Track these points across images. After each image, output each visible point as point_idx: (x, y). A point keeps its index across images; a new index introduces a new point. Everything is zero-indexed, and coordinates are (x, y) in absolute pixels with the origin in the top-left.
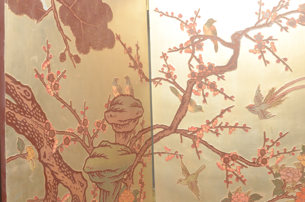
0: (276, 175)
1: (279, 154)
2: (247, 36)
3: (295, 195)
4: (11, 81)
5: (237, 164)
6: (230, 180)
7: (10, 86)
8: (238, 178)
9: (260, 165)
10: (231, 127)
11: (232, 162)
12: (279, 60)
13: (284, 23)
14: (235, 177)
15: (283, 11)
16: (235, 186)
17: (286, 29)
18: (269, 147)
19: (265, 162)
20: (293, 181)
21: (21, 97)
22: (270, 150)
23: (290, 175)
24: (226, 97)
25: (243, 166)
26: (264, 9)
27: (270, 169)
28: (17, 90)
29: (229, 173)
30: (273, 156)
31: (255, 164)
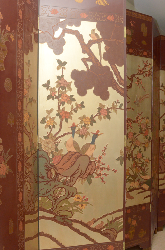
0: (140, 126)
1: (141, 119)
2: (135, 77)
3: (144, 132)
5: (130, 122)
6: (128, 128)
8: (131, 127)
9: (136, 123)
10: (129, 109)
11: (129, 121)
12: (142, 87)
13: (145, 75)
14: (129, 127)
15: (144, 71)
16: (130, 129)
17: (145, 77)
18: (139, 116)
19: (137, 121)
20: (144, 128)
22: (139, 117)
23: (143, 126)
24: (128, 98)
25: (132, 123)
26: (140, 69)
27: (139, 124)
29: (128, 125)
30: (140, 119)
31: (135, 122)
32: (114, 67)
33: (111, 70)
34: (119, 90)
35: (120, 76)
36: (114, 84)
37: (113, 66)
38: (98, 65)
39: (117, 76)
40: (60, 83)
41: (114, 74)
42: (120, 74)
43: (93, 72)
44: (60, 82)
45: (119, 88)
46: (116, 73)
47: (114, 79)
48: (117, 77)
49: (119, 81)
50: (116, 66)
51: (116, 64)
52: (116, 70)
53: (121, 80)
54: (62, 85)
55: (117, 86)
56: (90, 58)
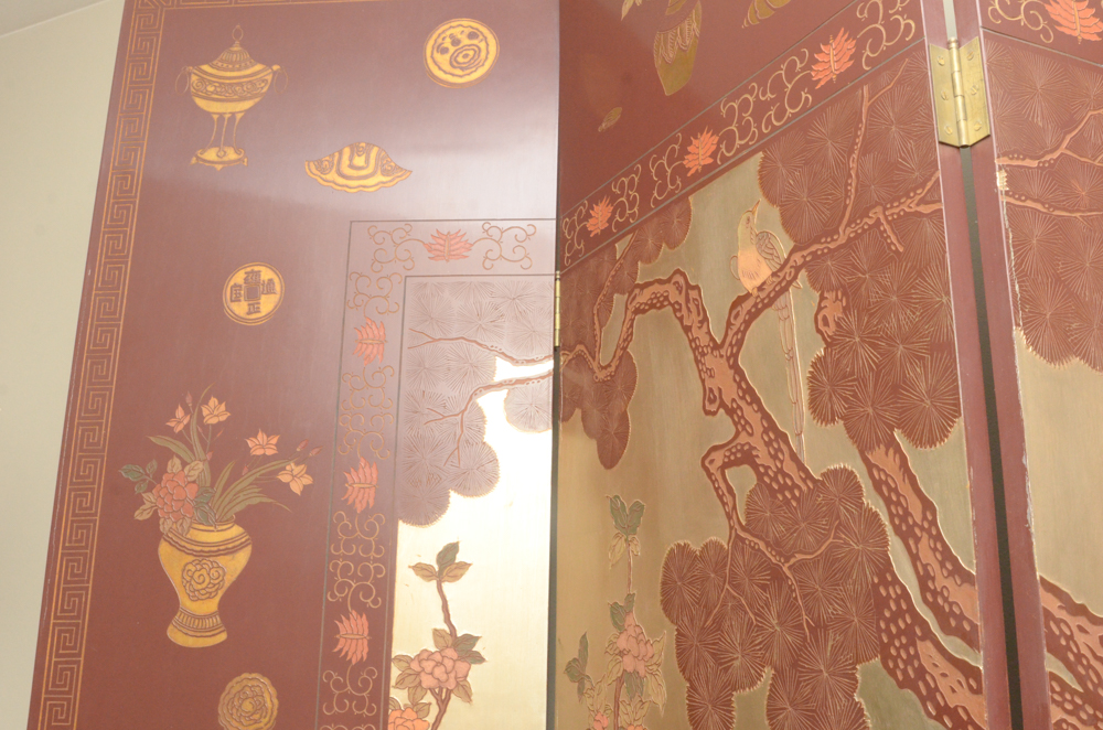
4: (1060, 604)
7: (1058, 622)
21: (1094, 663)
28: (1080, 638)
32: (889, 463)
33: (872, 501)
34: (943, 685)
35: (939, 537)
36: (898, 636)
37: (878, 456)
38: (785, 475)
39: (917, 540)
40: (621, 653)
41: (889, 529)
42: (934, 523)
43: (762, 546)
44: (622, 643)
45: (944, 666)
46: (907, 513)
47: (896, 581)
48: (914, 558)
49: (935, 593)
50: (898, 450)
51: (897, 434)
52: (905, 488)
53: (949, 583)
54: (628, 663)
55: (925, 649)
56: (743, 438)
